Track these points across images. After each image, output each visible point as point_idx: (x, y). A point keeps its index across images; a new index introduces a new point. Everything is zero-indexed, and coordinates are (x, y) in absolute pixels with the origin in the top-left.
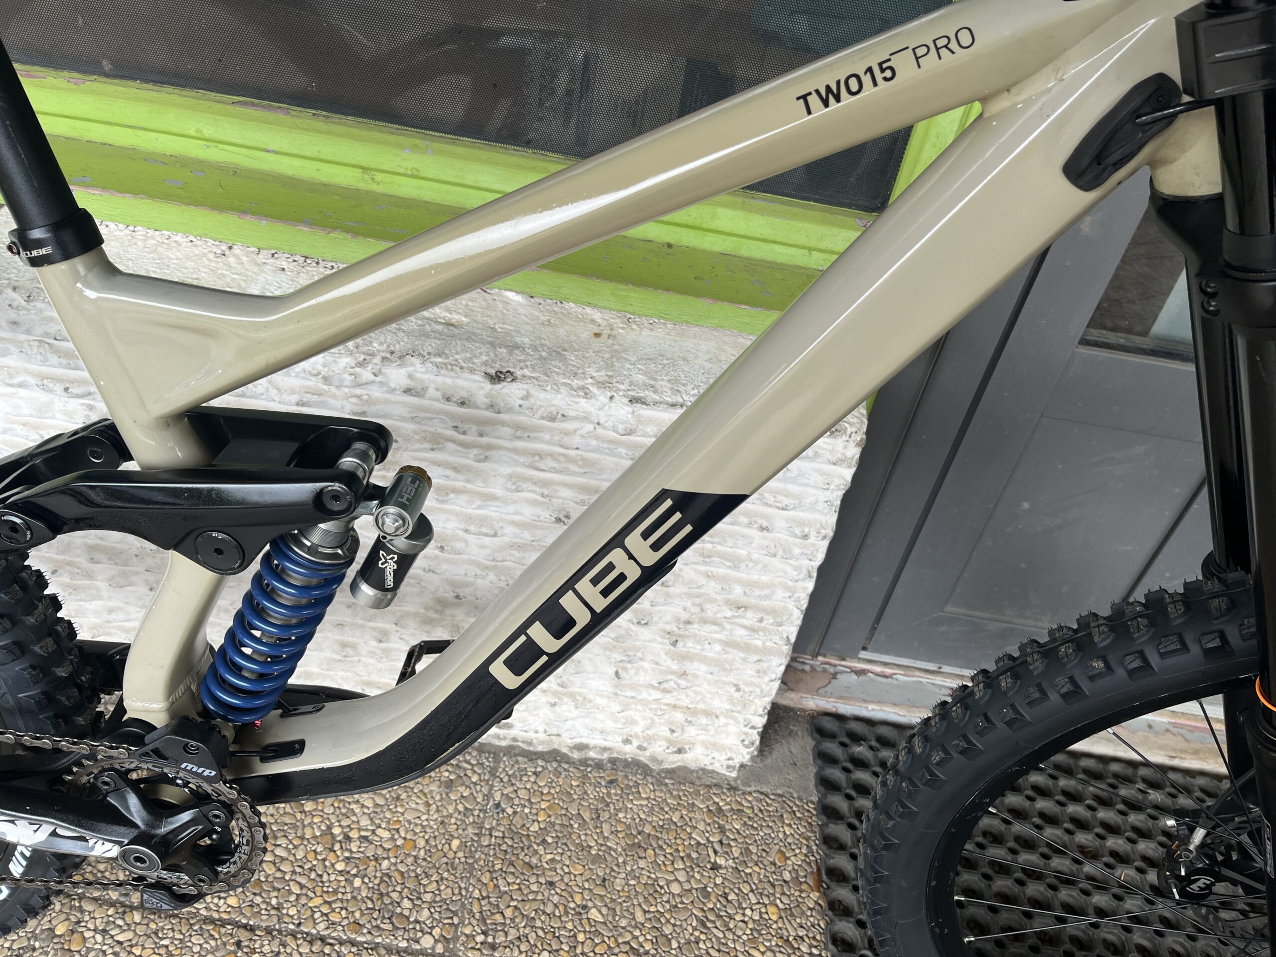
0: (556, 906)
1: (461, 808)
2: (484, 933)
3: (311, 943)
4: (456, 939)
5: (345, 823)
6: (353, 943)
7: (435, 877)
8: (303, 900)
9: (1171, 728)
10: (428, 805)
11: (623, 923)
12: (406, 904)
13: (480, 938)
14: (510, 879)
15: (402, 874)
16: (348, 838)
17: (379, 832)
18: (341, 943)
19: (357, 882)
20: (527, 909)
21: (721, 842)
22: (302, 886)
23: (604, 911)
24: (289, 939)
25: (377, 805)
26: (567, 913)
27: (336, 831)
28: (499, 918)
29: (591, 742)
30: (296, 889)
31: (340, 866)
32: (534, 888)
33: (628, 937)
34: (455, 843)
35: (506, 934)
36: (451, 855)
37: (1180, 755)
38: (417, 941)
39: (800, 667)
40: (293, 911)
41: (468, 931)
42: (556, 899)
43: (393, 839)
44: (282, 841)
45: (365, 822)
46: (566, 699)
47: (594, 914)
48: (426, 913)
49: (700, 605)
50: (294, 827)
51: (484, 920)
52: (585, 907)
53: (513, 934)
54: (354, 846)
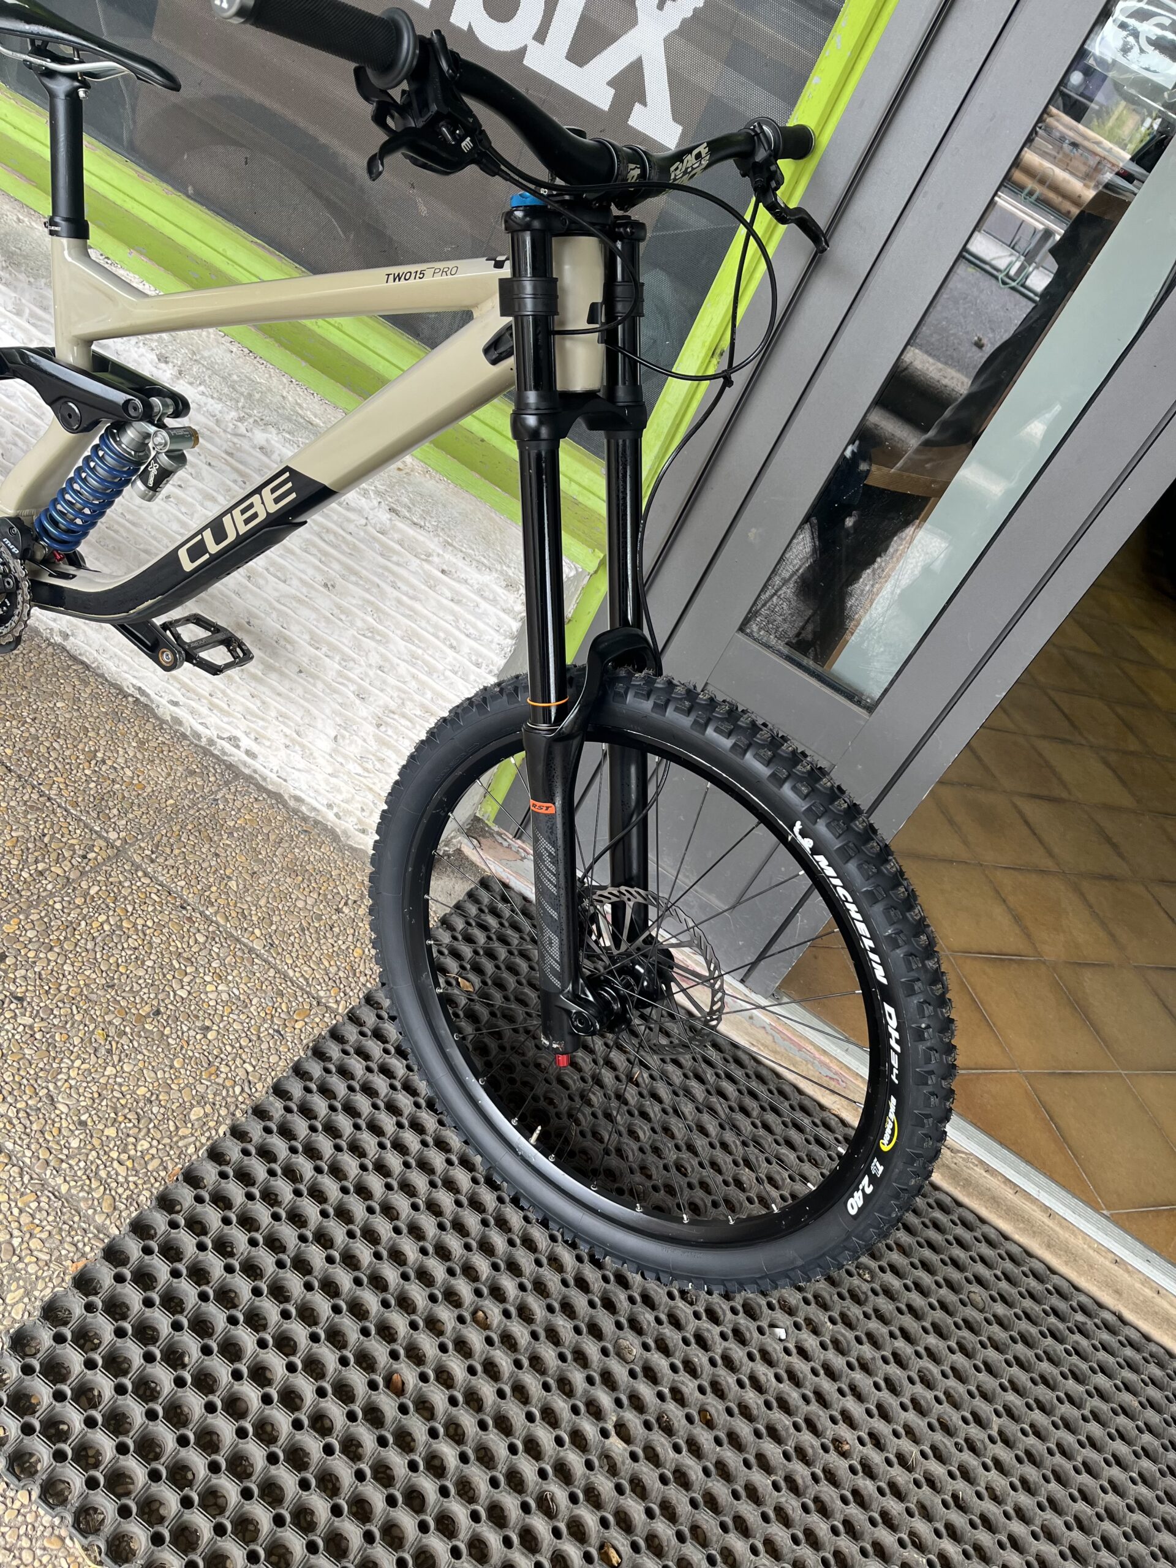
0: (211, 866)
1: (190, 787)
2: (153, 852)
3: (41, 796)
4: (131, 845)
6: (67, 811)
7: (144, 810)
8: (52, 775)
9: (768, 1028)
10: (169, 775)
11: (249, 899)
12: (115, 811)
13: (148, 852)
14: (192, 838)
15: (124, 797)
16: (104, 762)
17: (126, 770)
18: (59, 806)
19: (92, 785)
20: (191, 858)
21: (355, 902)
22: (56, 768)
23: (241, 886)
24: (29, 787)
25: (135, 756)
26: (214, 873)
27: (100, 755)
28: (168, 851)
29: (308, 799)
30: (52, 767)
31: (87, 772)
32: (204, 850)
33: (245, 907)
34: (171, 801)
35: (166, 860)
36: (163, 806)
38: (107, 832)
39: (500, 840)
40: (42, 776)
41: (142, 845)
42: (213, 863)
43: (132, 778)
44: (62, 742)
45: (121, 760)
47: (233, 884)
48: (124, 822)
49: (403, 699)
50: (75, 739)
51: (157, 846)
52: (229, 877)
53: (170, 862)
54: (104, 768)
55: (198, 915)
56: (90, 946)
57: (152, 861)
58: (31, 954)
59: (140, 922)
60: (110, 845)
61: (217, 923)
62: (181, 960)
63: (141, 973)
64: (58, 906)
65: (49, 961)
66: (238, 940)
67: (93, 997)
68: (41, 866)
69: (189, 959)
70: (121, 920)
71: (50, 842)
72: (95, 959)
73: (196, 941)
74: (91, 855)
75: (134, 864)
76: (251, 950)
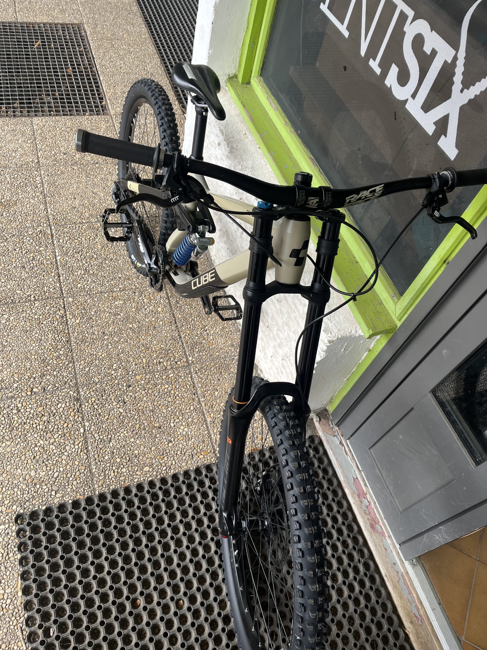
0: (214, 383)
1: (228, 351)
2: (199, 370)
3: (178, 336)
4: (194, 364)
5: (210, 328)
6: (183, 344)
7: (206, 353)
8: (187, 329)
10: (224, 343)
11: (218, 401)
12: (197, 350)
13: (197, 369)
14: (215, 370)
15: (204, 346)
16: (206, 331)
17: (211, 336)
18: (181, 341)
19: (197, 338)
20: (210, 377)
21: (256, 420)
22: (190, 327)
23: (219, 395)
24: (177, 331)
25: (218, 333)
26: (213, 386)
27: (207, 327)
28: (204, 371)
30: (189, 327)
31: (198, 332)
32: (216, 376)
33: (215, 403)
34: (218, 354)
35: (201, 374)
36: (214, 354)
37: (389, 579)
38: (190, 356)
39: (330, 423)
40: (183, 329)
41: (197, 366)
42: (216, 382)
43: (211, 340)
44: (198, 318)
45: (212, 332)
46: (263, 353)
47: (216, 393)
48: (197, 355)
50: (203, 319)
51: (201, 368)
52: (217, 390)
53: (202, 376)
54: (205, 333)
55: (197, 399)
56: (156, 394)
57: (196, 373)
58: (138, 389)
59: (177, 393)
60: (187, 361)
61: (201, 405)
62: (180, 413)
63: (165, 411)
64: (157, 376)
65: (141, 393)
66: (204, 415)
67: (145, 412)
68: (161, 360)
69: (183, 414)
70: (172, 390)
71: (170, 353)
72: (155, 400)
73: (190, 409)
74: (179, 363)
75: (190, 371)
76: (205, 420)
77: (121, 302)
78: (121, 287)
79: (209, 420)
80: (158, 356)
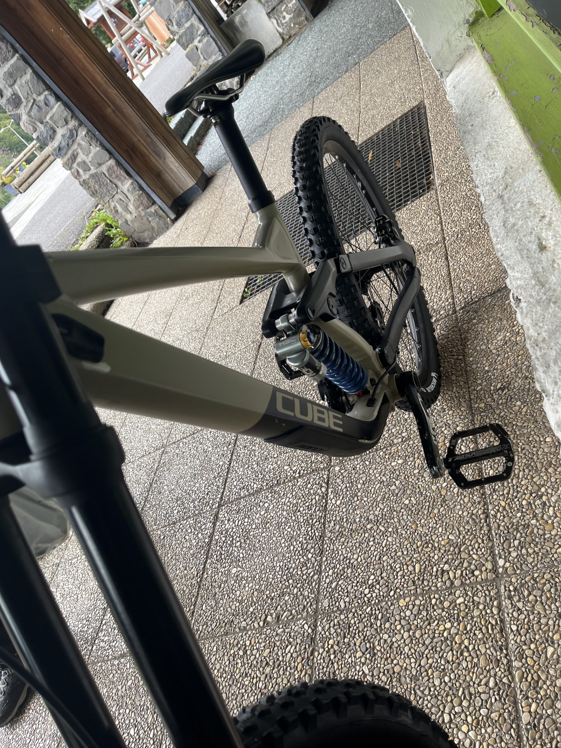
2: (515, 589)
3: (484, 513)
5: (550, 491)
6: (490, 530)
7: (537, 549)
11: (552, 672)
12: (516, 543)
13: (512, 588)
14: (553, 590)
15: (532, 532)
16: (541, 497)
18: (488, 525)
19: (519, 515)
20: (538, 608)
24: (482, 503)
26: (545, 633)
27: (543, 490)
28: (526, 593)
30: (505, 492)
31: (524, 502)
32: (553, 606)
33: (543, 677)
35: (519, 601)
36: (553, 551)
38: (500, 558)
40: (495, 497)
43: (550, 517)
48: (516, 554)
51: (522, 585)
52: (553, 642)
53: (520, 605)
54: (538, 502)
55: (505, 662)
56: (427, 642)
58: (399, 627)
59: (466, 642)
60: (494, 570)
61: (513, 678)
62: (466, 692)
63: (437, 682)
64: (433, 601)
65: (403, 637)
66: (515, 703)
67: (403, 679)
68: (446, 567)
69: (471, 694)
70: (457, 634)
71: (464, 551)
72: (423, 653)
73: (487, 684)
74: (477, 573)
75: (498, 593)
76: (518, 718)
77: (400, 461)
78: (404, 435)
79: (525, 718)
80: (441, 558)
